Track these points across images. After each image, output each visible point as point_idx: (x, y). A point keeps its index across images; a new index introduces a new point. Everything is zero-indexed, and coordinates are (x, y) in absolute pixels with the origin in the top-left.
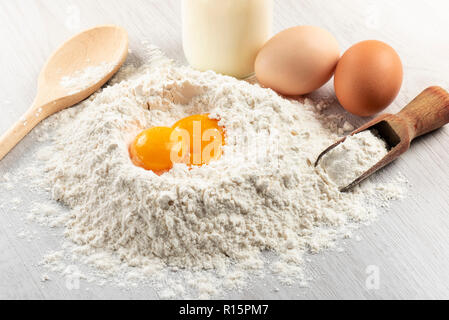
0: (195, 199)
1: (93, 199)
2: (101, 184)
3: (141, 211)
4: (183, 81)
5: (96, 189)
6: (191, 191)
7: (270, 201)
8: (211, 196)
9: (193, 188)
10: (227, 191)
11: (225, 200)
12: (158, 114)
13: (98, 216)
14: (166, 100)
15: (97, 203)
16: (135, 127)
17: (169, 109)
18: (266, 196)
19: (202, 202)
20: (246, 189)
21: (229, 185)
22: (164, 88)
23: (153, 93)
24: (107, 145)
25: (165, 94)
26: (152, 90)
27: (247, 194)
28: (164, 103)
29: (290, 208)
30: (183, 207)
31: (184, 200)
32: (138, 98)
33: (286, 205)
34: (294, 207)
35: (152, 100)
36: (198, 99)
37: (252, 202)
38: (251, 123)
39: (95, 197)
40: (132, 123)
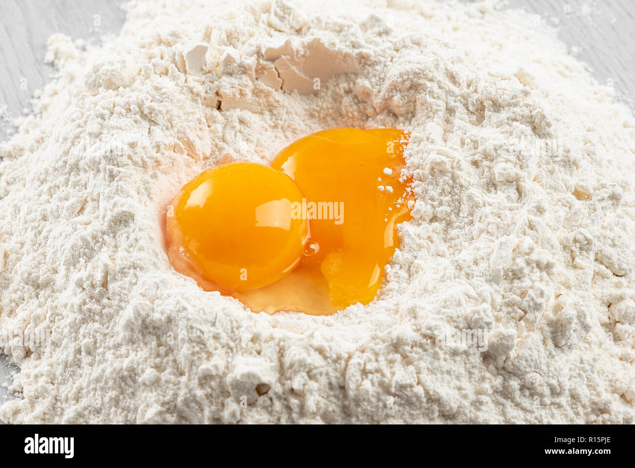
0: (324, 380)
1: (66, 353)
2: (88, 317)
3: (186, 402)
4: (308, 39)
5: (75, 327)
6: (316, 360)
7: (515, 384)
8: (365, 373)
9: (321, 351)
10: (407, 361)
11: (402, 387)
12: (242, 122)
13: (77, 399)
14: (262, 85)
15: (78, 364)
16: (182, 158)
17: (271, 108)
18: (507, 372)
19: (343, 388)
20: (455, 353)
21: (414, 345)
22: (258, 53)
23: (230, 68)
24: (107, 210)
25: (260, 71)
26: (229, 60)
27: (458, 367)
28: (257, 92)
29: (564, 400)
30: (294, 402)
31: (297, 383)
32: (194, 81)
33: (554, 392)
34: (574, 397)
35: (228, 86)
36: (344, 85)
37: (469, 388)
38: (475, 163)
39: (72, 347)
40: (175, 148)
